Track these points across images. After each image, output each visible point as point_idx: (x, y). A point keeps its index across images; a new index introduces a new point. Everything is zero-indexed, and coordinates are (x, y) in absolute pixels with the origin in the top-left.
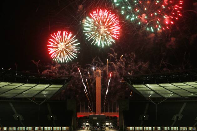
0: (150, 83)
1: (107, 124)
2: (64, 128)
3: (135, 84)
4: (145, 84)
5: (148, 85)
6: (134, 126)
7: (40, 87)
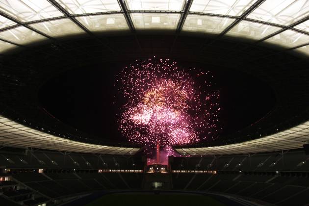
0: (184, 148)
1: (162, 169)
2: (140, 171)
3: (177, 148)
4: (181, 148)
5: (183, 149)
6: (176, 170)
7: (129, 149)
